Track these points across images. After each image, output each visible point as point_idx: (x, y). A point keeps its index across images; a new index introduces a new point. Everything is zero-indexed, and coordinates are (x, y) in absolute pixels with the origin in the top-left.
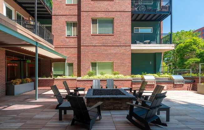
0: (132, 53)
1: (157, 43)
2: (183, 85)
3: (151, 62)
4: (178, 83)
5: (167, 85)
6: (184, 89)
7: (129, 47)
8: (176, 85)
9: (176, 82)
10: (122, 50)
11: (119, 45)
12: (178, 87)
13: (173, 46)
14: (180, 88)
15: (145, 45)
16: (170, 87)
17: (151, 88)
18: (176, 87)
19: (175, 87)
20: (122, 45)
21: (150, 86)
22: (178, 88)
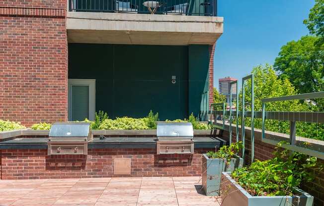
0: (70, 45)
1: (189, 12)
2: (189, 157)
3: (174, 77)
4: (171, 152)
5: (134, 157)
6: (195, 172)
7: (58, 21)
8: (164, 157)
9: (162, 148)
10: (32, 30)
11: (20, 12)
12: (175, 165)
13: (219, 24)
14: (182, 168)
15: (141, 17)
16: (145, 163)
17: (73, 168)
18: (165, 166)
19: (161, 166)
20: (31, 12)
21: (69, 161)
22: (172, 169)
